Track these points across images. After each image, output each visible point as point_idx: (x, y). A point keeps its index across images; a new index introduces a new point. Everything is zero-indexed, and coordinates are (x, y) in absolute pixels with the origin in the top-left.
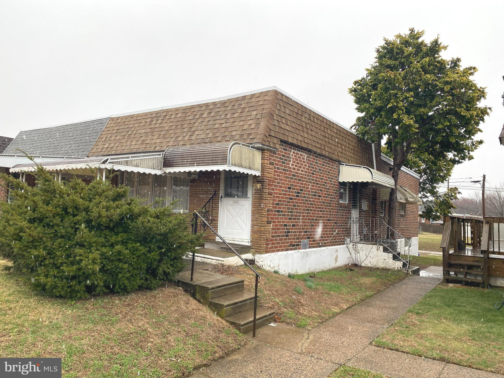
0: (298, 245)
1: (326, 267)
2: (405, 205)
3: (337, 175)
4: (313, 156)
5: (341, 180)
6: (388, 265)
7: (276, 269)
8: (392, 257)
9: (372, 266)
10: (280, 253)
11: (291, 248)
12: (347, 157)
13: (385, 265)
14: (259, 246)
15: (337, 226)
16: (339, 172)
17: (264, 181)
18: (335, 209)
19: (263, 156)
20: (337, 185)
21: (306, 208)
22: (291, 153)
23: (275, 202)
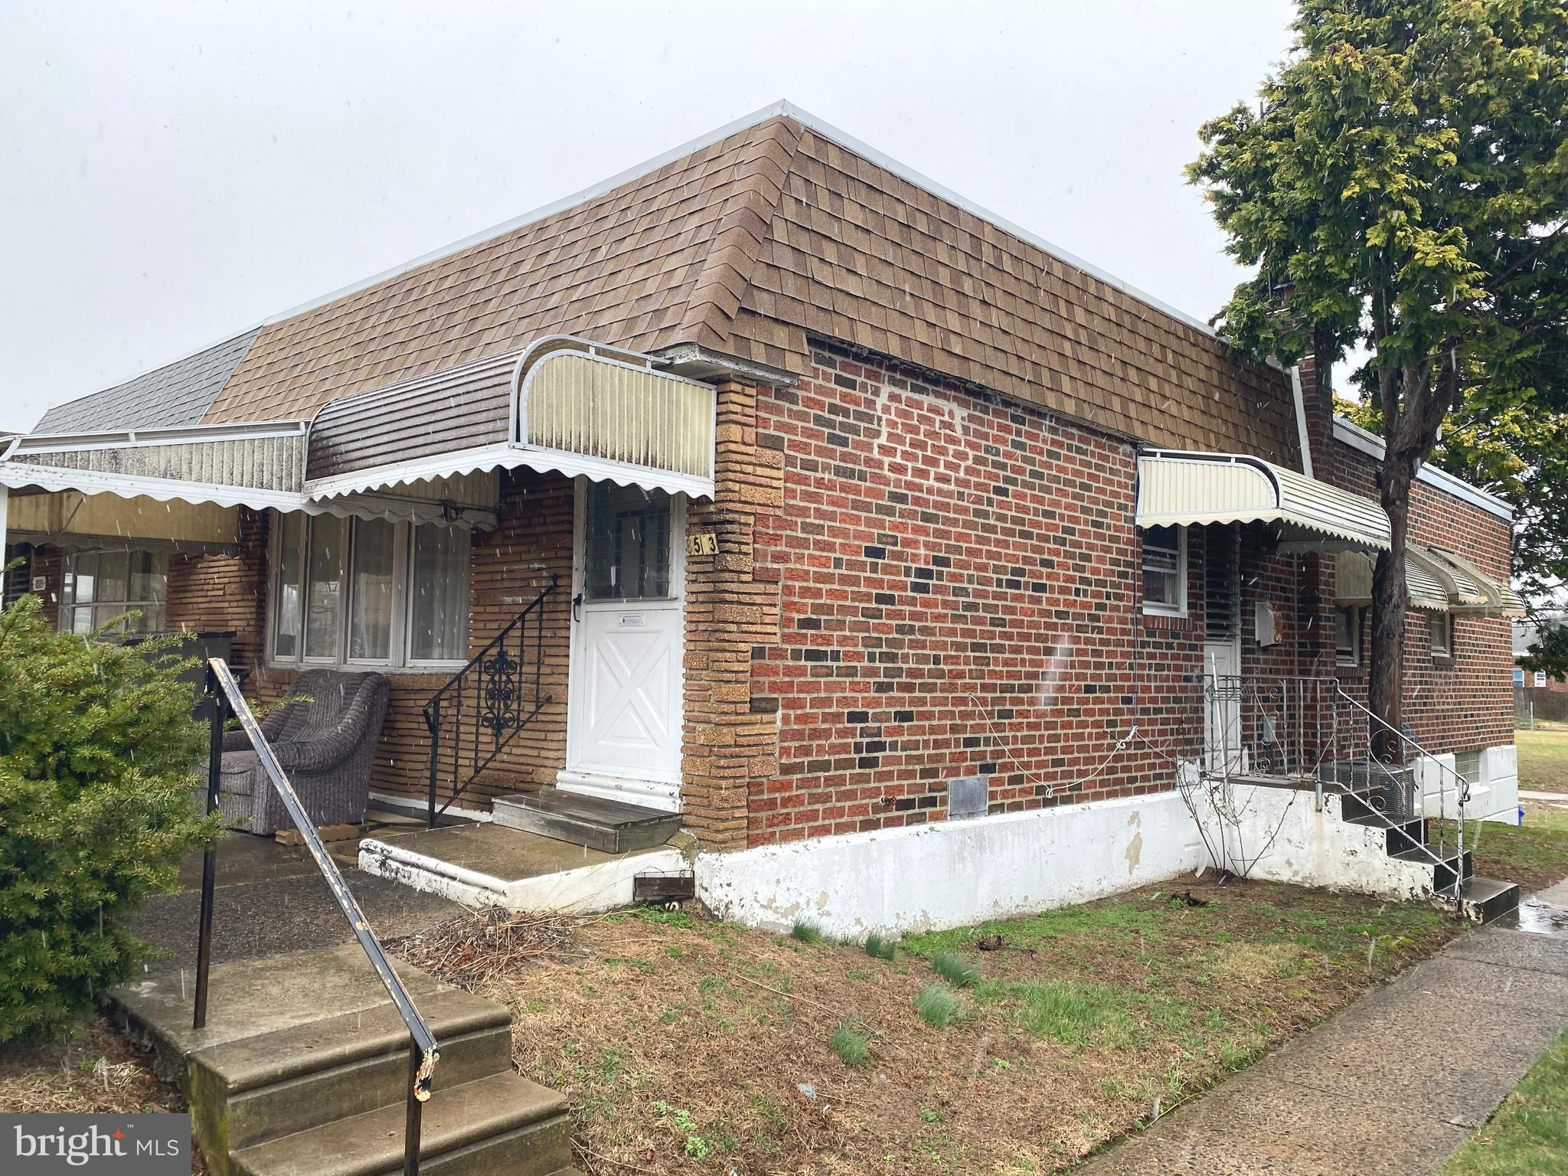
0: (931, 801)
1: (1085, 891)
2: (1452, 624)
3: (1126, 497)
4: (997, 414)
5: (1145, 520)
6: (1368, 875)
7: (806, 913)
8: (1384, 841)
9: (1298, 878)
10: (829, 841)
11: (890, 814)
12: (1171, 424)
13: (1353, 875)
14: (713, 814)
15: (1132, 712)
16: (1136, 488)
17: (731, 522)
18: (1119, 643)
19: (724, 408)
20: (1129, 542)
21: (969, 641)
22: (882, 400)
23: (796, 616)
